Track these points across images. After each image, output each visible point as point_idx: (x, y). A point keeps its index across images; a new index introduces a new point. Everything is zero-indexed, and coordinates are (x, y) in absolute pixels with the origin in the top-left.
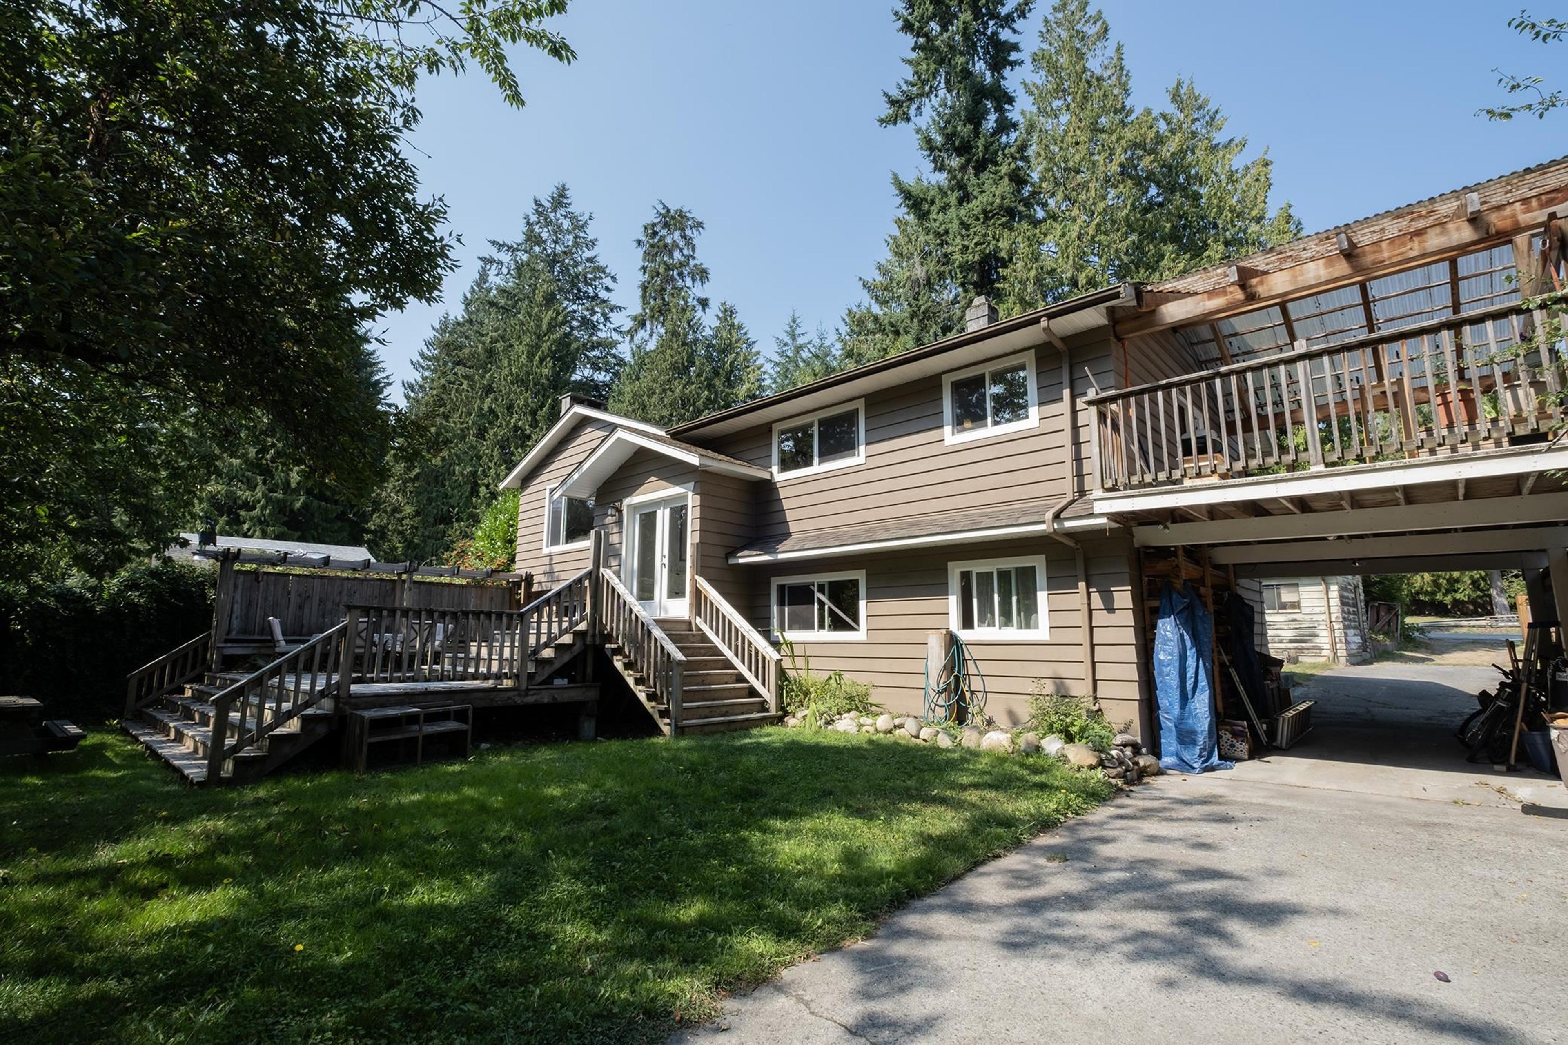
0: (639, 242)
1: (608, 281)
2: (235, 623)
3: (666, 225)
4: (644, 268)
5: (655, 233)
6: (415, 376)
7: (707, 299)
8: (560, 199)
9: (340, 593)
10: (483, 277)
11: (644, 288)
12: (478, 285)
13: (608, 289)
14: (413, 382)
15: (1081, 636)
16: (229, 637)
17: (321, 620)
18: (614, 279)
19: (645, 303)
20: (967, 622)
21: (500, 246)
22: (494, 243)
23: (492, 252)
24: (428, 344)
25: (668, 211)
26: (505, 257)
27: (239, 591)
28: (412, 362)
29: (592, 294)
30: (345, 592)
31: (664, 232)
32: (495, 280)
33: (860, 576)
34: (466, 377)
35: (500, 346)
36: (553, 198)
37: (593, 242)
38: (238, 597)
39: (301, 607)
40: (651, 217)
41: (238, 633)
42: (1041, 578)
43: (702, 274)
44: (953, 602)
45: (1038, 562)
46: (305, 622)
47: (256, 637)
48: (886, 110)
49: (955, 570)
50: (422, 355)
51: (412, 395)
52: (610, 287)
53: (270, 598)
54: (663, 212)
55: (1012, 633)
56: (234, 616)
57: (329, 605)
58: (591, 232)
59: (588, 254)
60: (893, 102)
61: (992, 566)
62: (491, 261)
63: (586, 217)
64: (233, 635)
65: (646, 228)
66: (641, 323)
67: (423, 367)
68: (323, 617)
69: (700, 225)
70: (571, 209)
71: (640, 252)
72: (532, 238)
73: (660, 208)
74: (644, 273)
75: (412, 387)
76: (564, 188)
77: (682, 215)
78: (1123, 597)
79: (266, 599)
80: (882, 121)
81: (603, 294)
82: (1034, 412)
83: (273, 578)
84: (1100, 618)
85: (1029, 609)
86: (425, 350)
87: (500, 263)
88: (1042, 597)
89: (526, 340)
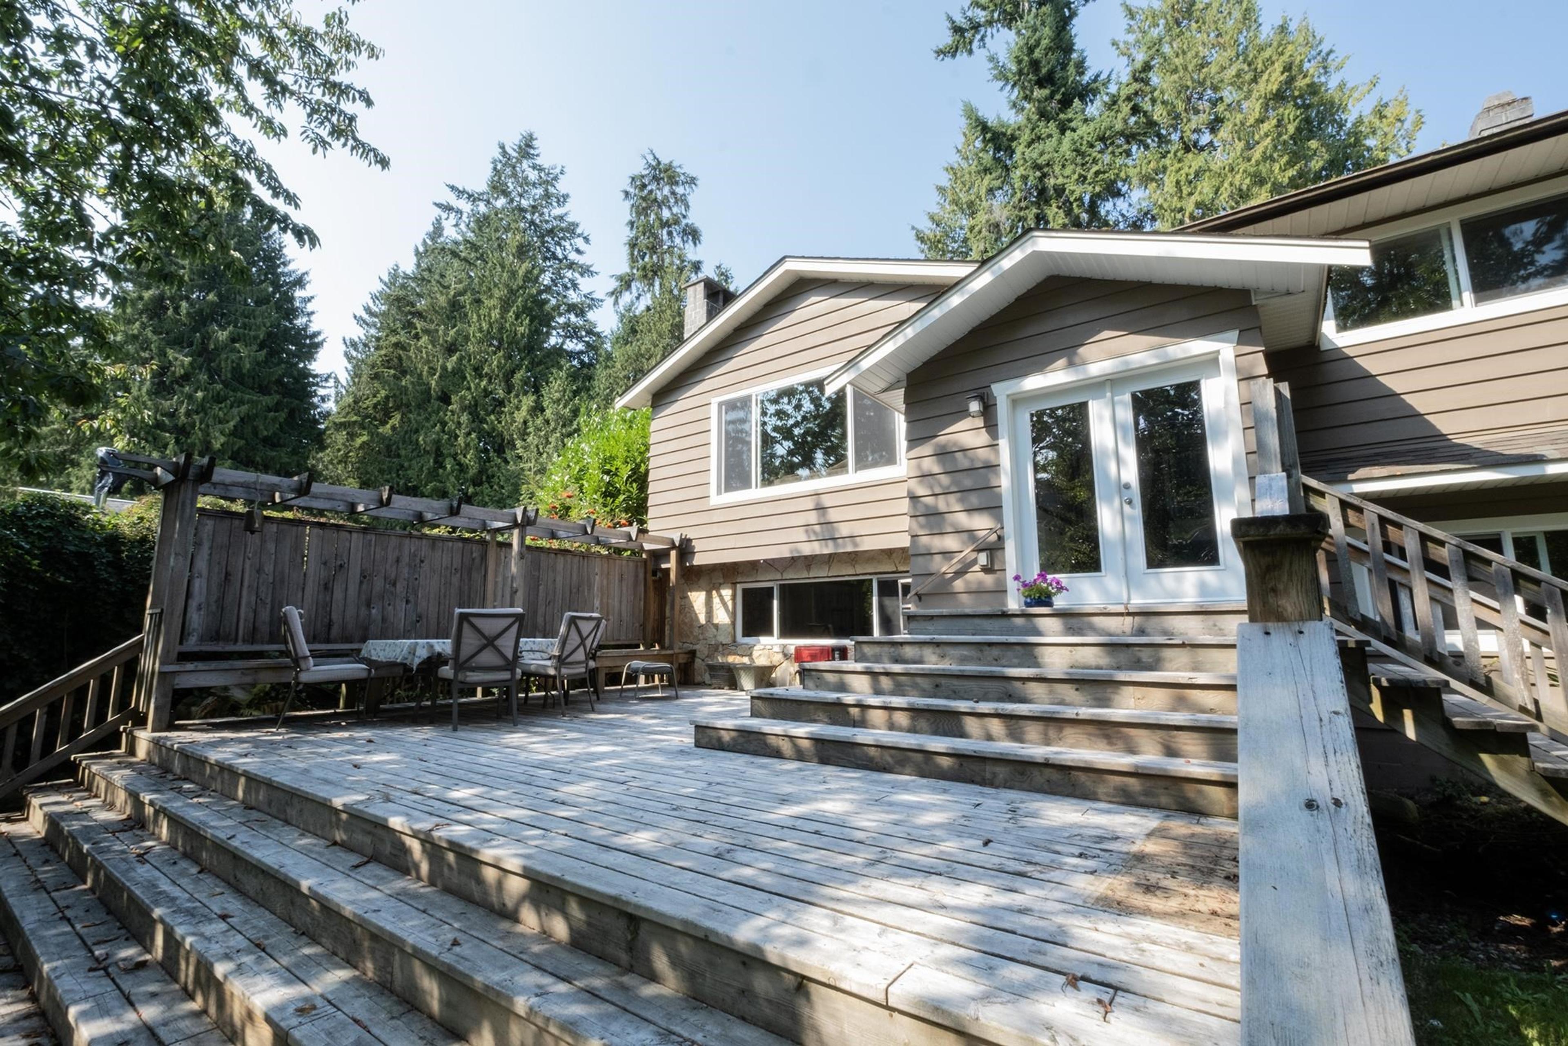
0: (627, 194)
1: (579, 242)
2: (196, 619)
3: (656, 179)
4: (632, 224)
5: (644, 186)
6: (358, 333)
7: (699, 262)
8: (527, 148)
9: (398, 561)
10: (438, 230)
11: (633, 245)
12: (432, 239)
13: (578, 251)
14: (357, 339)
16: (186, 648)
17: (363, 611)
18: (586, 240)
19: (633, 260)
21: (460, 193)
22: (453, 188)
23: (451, 199)
24: (374, 298)
25: (659, 163)
26: (465, 206)
27: (205, 551)
28: (355, 317)
29: (560, 256)
30: (406, 559)
31: (653, 186)
32: (450, 233)
34: (426, 332)
35: (466, 299)
36: (520, 147)
37: (566, 197)
38: (201, 564)
39: (327, 587)
40: (640, 168)
41: (202, 639)
43: (693, 234)
46: (334, 617)
47: (241, 647)
48: (947, 38)
50: (368, 310)
51: (354, 354)
52: (581, 249)
53: (269, 568)
54: (654, 163)
56: (193, 604)
57: (379, 584)
58: (562, 187)
59: (557, 211)
60: (958, 30)
62: (448, 208)
63: (558, 170)
64: (192, 644)
65: (633, 179)
66: (626, 283)
67: (367, 324)
68: (368, 605)
69: (693, 181)
70: (538, 161)
71: (628, 204)
72: (498, 188)
73: (650, 158)
74: (632, 228)
75: (354, 345)
76: (531, 136)
77: (669, 168)
79: (259, 571)
80: (940, 52)
81: (573, 256)
83: (274, 528)
86: (371, 305)
87: (459, 212)
89: (497, 293)
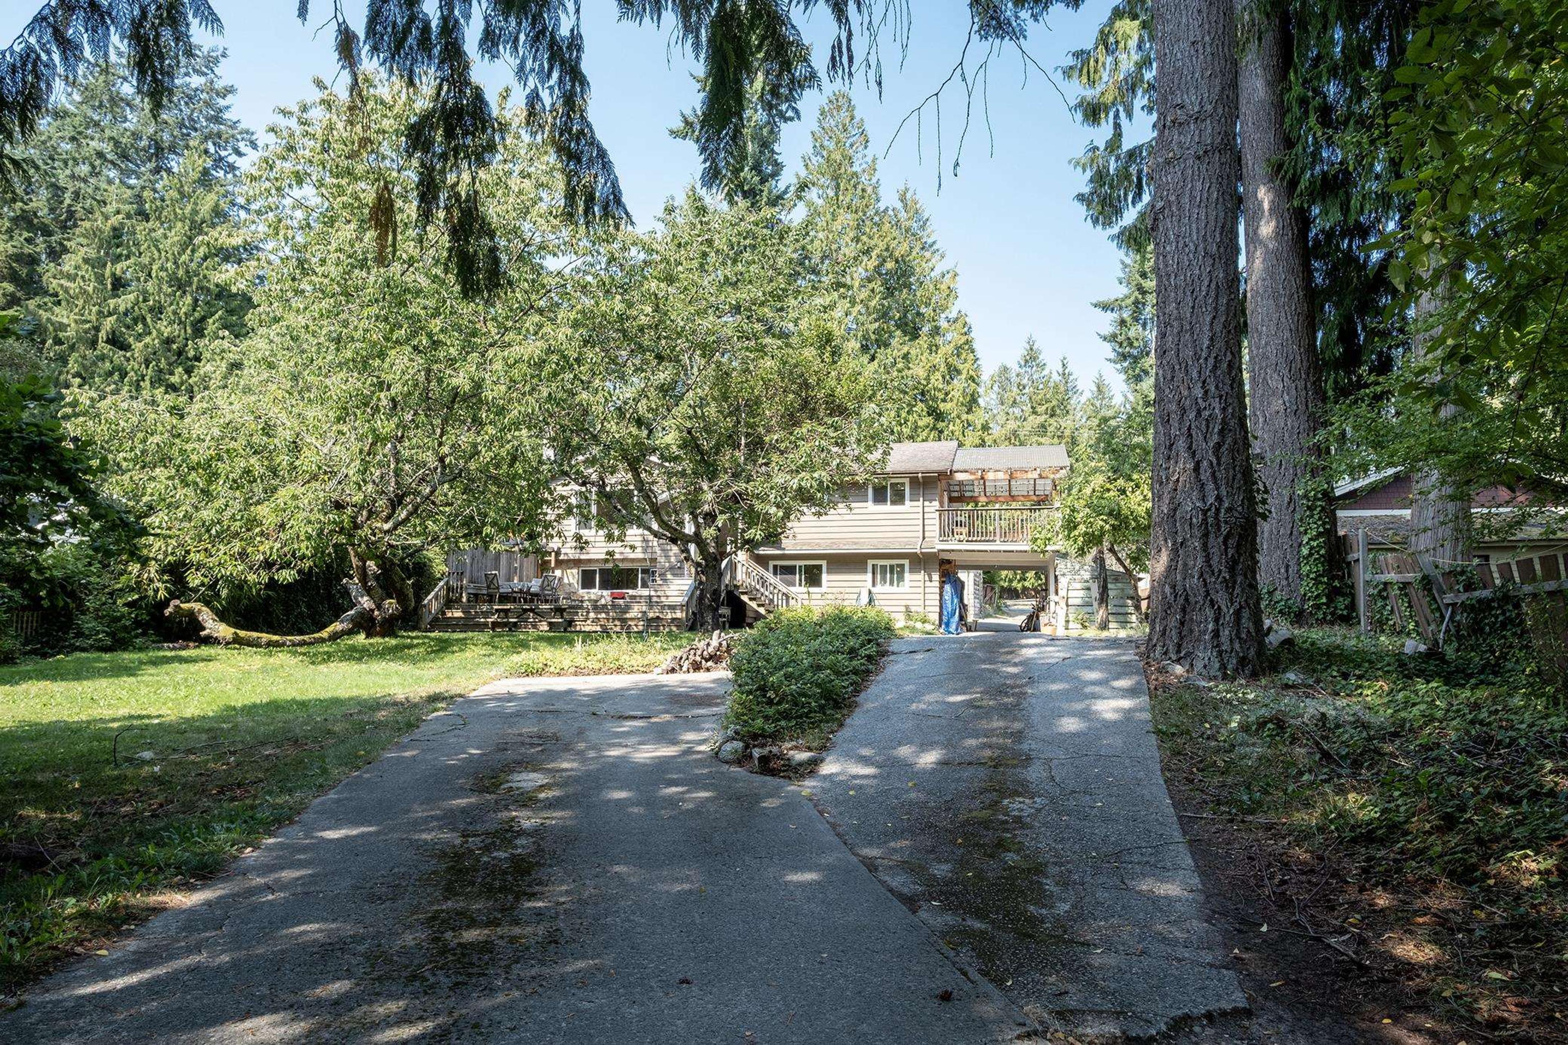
15: (921, 590)
20: (874, 585)
33: (824, 563)
42: (907, 568)
44: (869, 576)
45: (906, 562)
49: (870, 563)
55: (894, 589)
61: (887, 563)
78: (936, 577)
82: (907, 502)
84: (928, 584)
85: (901, 578)
88: (907, 575)
